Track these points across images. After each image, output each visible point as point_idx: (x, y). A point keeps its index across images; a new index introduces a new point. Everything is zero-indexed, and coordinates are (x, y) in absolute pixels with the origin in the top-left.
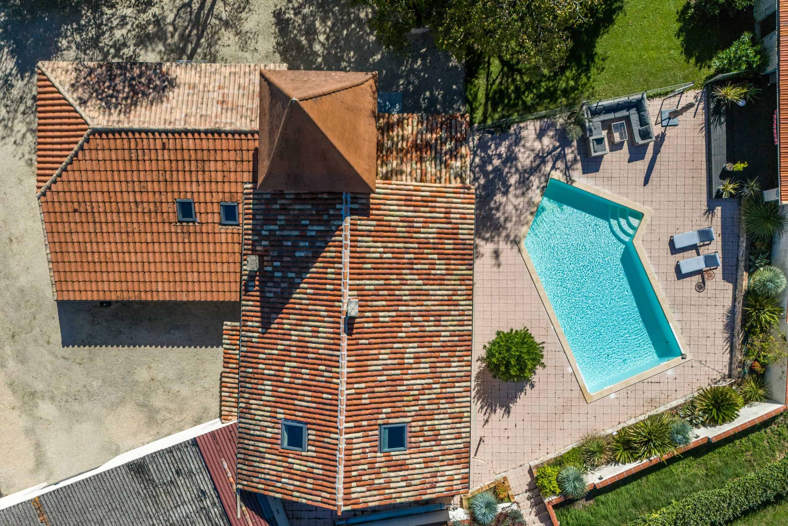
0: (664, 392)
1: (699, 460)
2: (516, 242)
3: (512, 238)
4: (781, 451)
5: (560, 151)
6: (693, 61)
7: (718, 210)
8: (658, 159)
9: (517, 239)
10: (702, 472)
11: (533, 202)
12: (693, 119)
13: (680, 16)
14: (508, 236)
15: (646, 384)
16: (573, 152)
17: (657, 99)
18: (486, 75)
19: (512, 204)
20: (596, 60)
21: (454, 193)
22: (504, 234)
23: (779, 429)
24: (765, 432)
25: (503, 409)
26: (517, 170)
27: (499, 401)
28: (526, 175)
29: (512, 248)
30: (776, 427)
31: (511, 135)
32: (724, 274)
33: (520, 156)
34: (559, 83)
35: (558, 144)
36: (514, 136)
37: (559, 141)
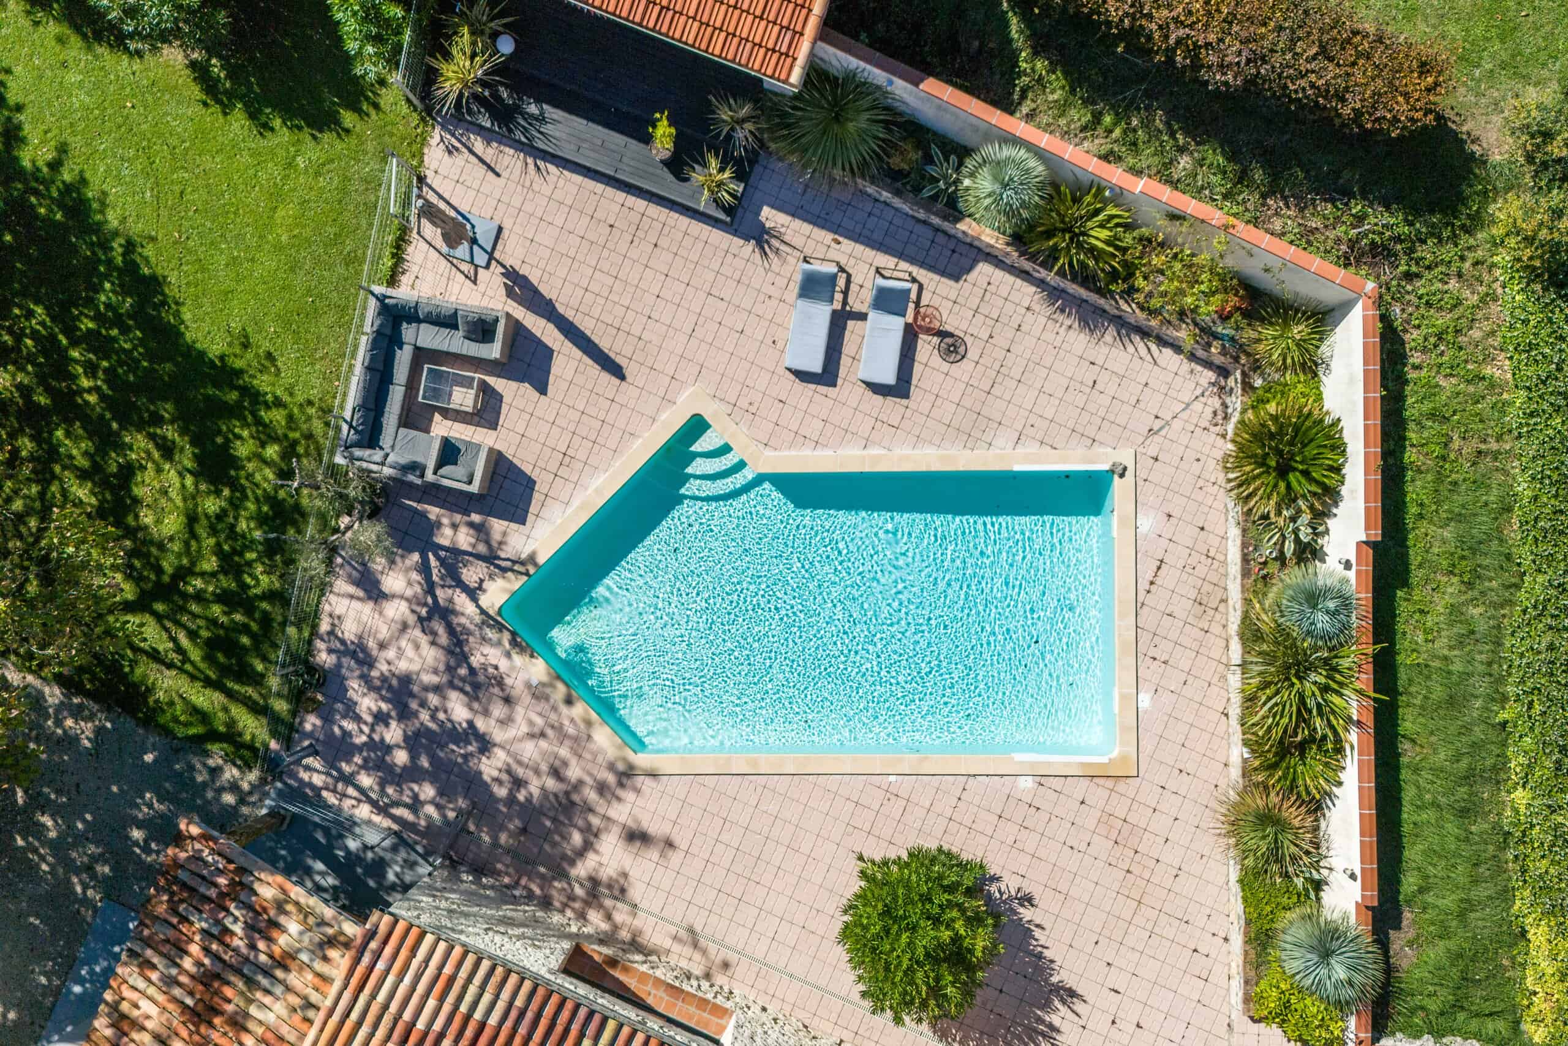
0: (1192, 561)
1: (1417, 575)
2: (626, 775)
3: (611, 779)
4: (1488, 359)
5: (438, 557)
6: (348, 118)
7: (770, 216)
8: (569, 314)
9: (621, 767)
10: (1452, 587)
11: (543, 685)
12: (501, 182)
13: (219, 102)
14: (602, 788)
15: (1150, 600)
16: (455, 526)
17: (410, 249)
18: (154, 666)
19: (521, 740)
20: (239, 364)
21: (361, 988)
22: (592, 796)
23: (1424, 331)
24: (1417, 367)
25: (1057, 1003)
26: (437, 689)
27: (1032, 1005)
28: (463, 671)
29: (638, 791)
30: (1415, 333)
31: (339, 666)
32: (943, 273)
33: (403, 666)
34: (257, 485)
35: (416, 557)
36: (345, 661)
37: (410, 551)
